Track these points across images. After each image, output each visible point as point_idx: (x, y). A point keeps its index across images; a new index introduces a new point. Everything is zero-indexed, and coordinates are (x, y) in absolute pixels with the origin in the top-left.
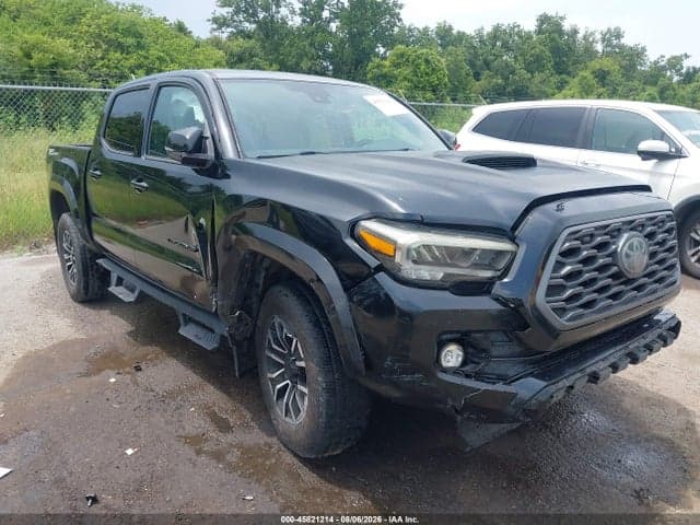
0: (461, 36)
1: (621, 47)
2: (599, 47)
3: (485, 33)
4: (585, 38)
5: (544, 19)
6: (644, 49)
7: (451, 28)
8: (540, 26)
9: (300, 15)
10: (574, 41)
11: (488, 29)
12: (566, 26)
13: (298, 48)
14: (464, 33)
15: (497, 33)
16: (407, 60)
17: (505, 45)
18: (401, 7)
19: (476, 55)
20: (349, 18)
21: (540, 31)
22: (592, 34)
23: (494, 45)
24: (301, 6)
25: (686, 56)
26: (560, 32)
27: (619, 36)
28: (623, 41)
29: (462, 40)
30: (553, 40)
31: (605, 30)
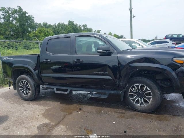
0: (50, 26)
1: (87, 28)
2: (83, 28)
3: (56, 25)
4: (79, 26)
5: (69, 22)
6: (92, 29)
7: (47, 23)
8: (69, 23)
9: (3, 19)
10: (77, 27)
11: (57, 24)
12: (75, 23)
13: (4, 28)
14: (50, 25)
15: (59, 25)
16: (42, 31)
17: (62, 28)
18: (34, 18)
19: (55, 30)
20: (19, 20)
21: (69, 25)
22: (81, 25)
23: (59, 28)
24: (3, 16)
25: (100, 30)
26: (74, 25)
27: (86, 26)
28: (87, 27)
29: (50, 27)
30: (72, 27)
31: (83, 25)
